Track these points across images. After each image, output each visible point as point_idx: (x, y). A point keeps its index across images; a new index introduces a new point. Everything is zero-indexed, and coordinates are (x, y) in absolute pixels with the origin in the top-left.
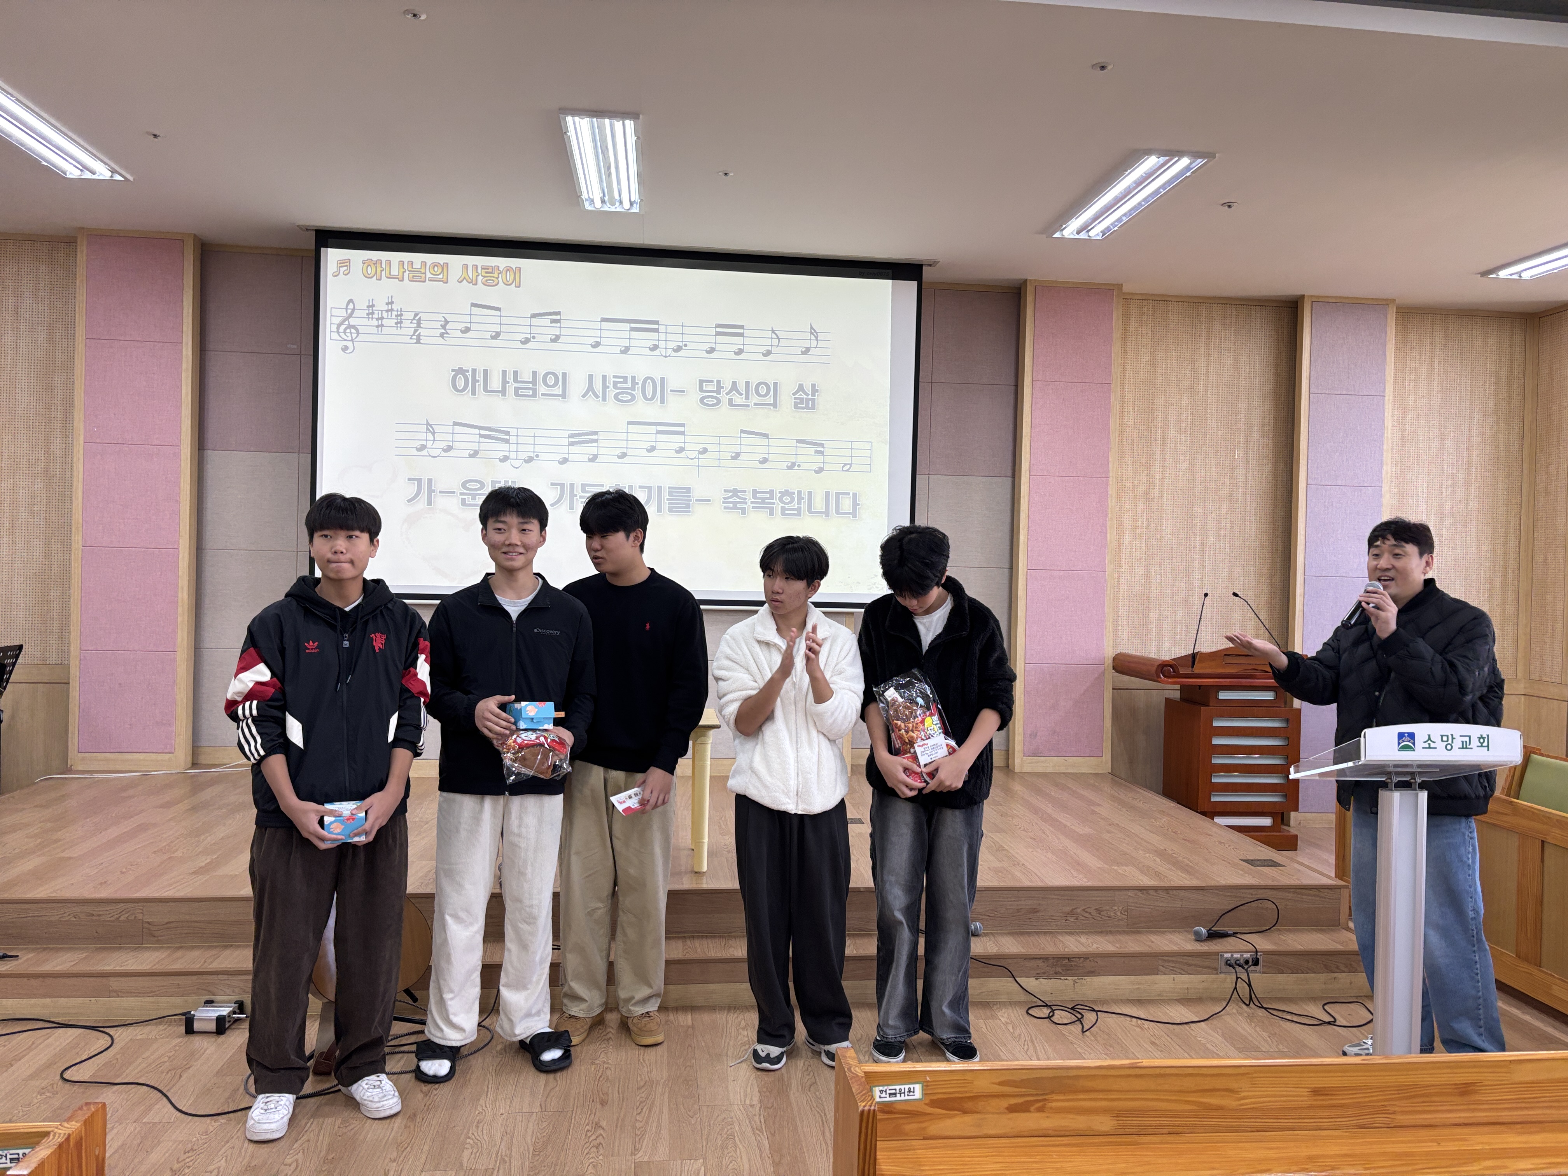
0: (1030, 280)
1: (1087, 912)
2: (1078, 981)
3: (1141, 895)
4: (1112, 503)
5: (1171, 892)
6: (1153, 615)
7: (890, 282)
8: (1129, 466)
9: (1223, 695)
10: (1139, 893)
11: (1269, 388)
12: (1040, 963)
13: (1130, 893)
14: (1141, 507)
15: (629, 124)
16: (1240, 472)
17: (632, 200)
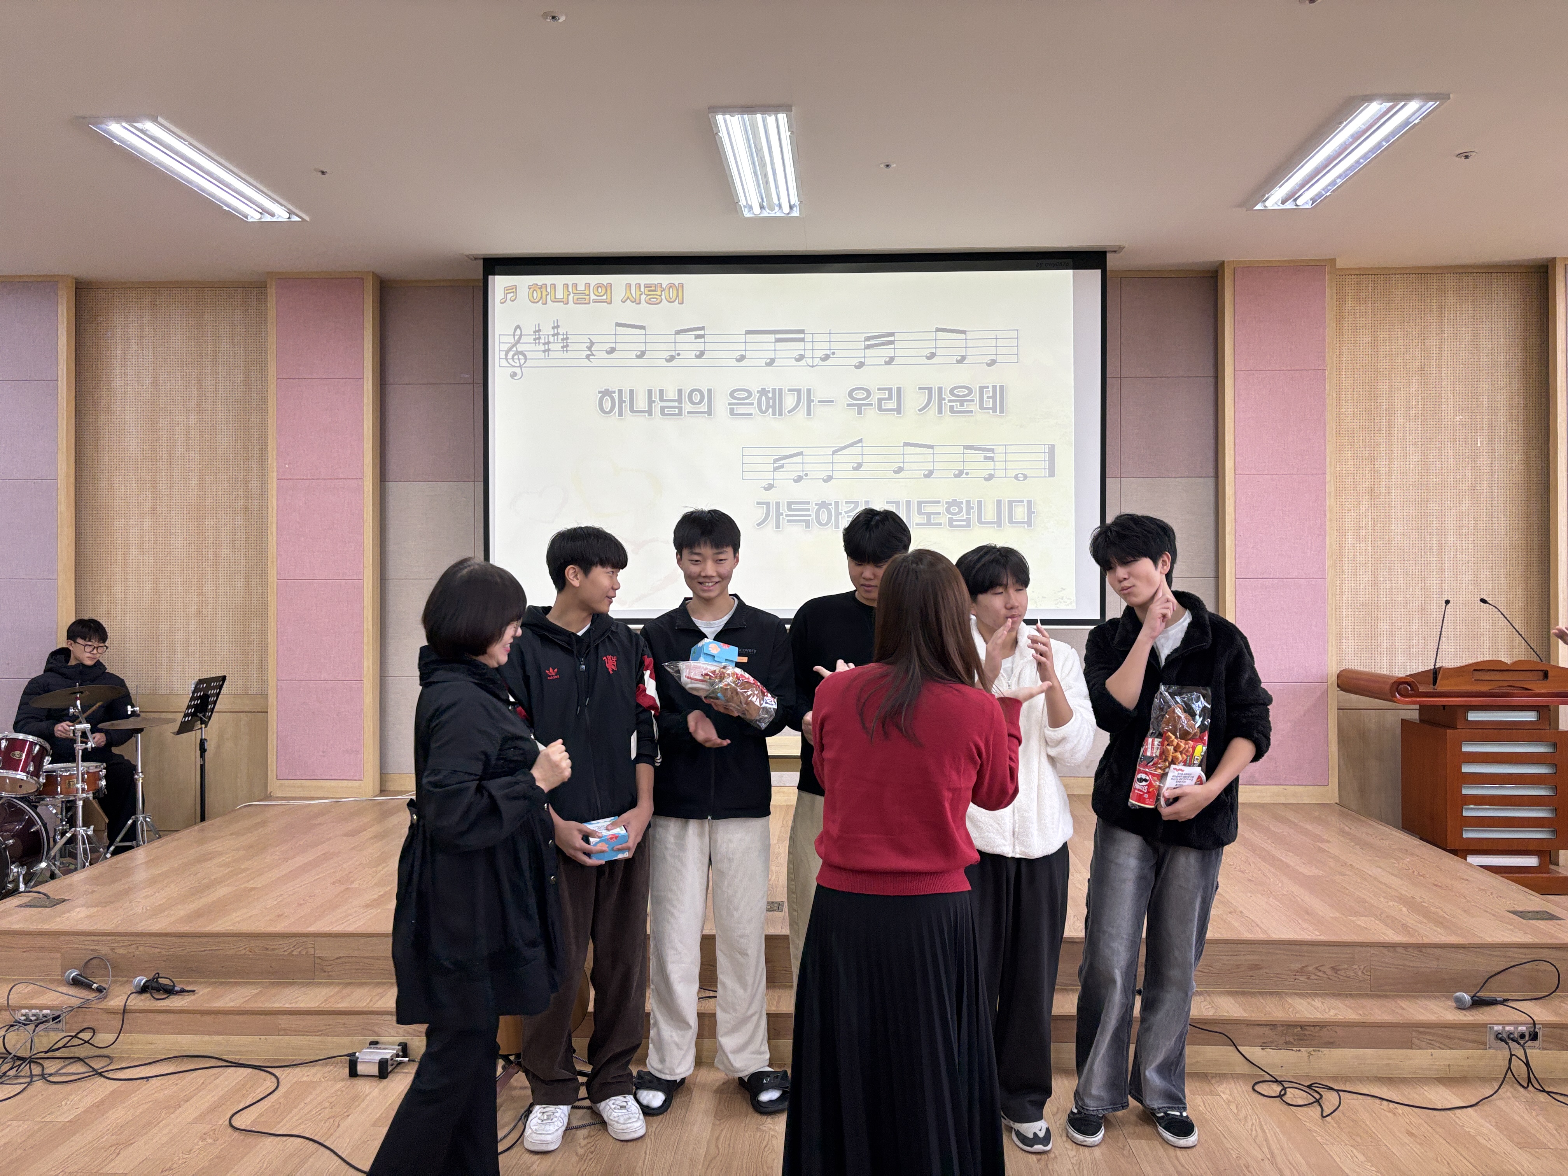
0: (1228, 262)
1: (1320, 971)
2: (1313, 1053)
3: (1386, 952)
4: (1331, 502)
5: (1424, 950)
6: (1384, 626)
7: (1071, 271)
8: (1350, 461)
9: (1473, 716)
10: (1385, 951)
11: (1517, 364)
12: (1266, 1030)
13: (1372, 951)
14: (1365, 505)
15: (782, 117)
16: (1484, 460)
17: (792, 203)
